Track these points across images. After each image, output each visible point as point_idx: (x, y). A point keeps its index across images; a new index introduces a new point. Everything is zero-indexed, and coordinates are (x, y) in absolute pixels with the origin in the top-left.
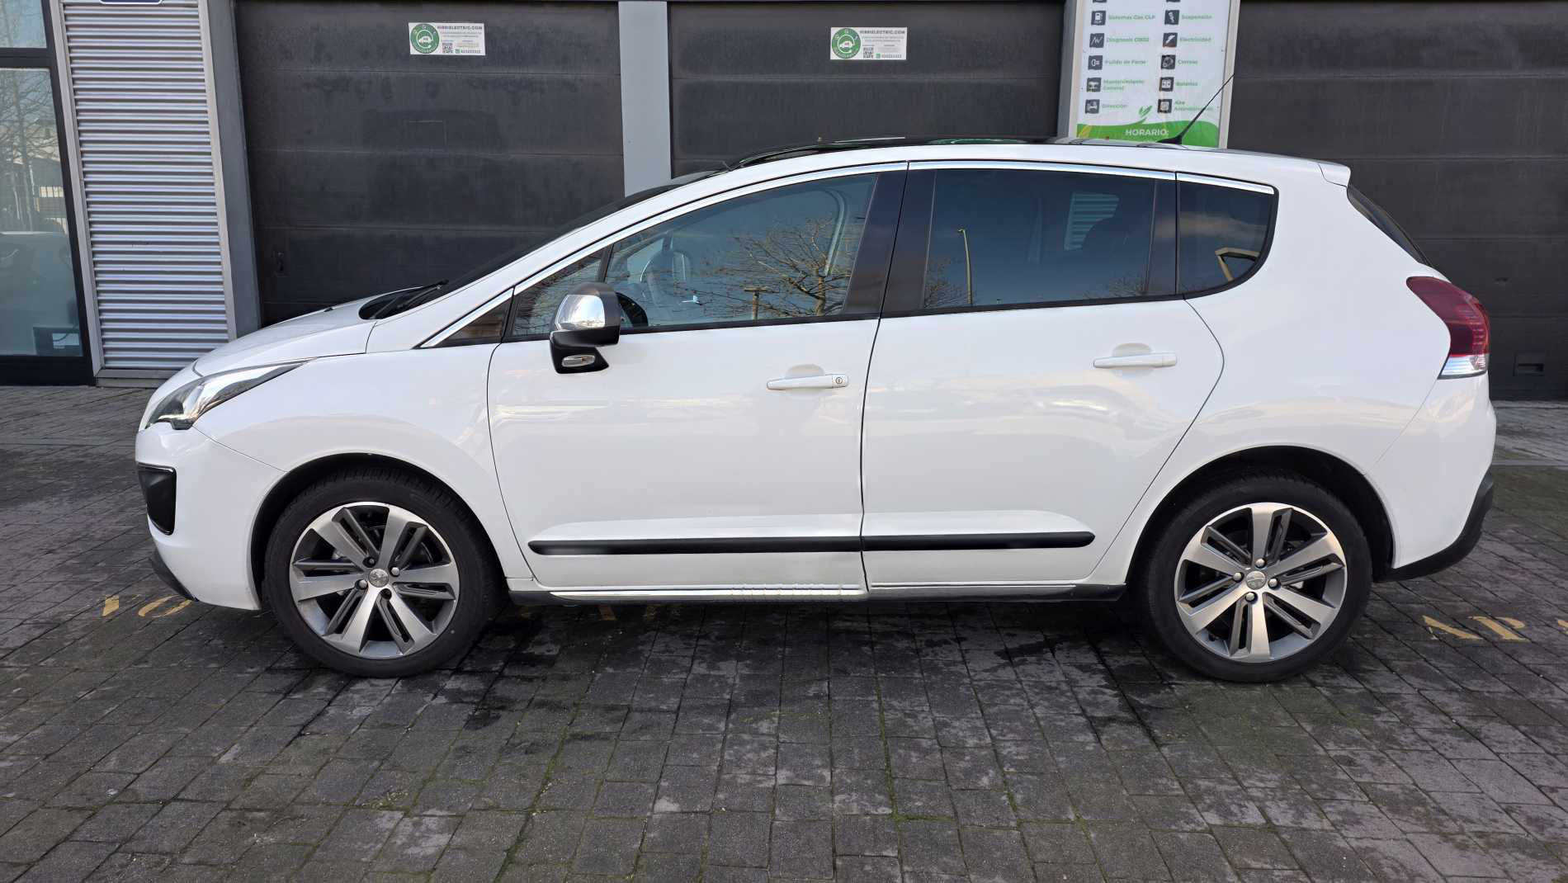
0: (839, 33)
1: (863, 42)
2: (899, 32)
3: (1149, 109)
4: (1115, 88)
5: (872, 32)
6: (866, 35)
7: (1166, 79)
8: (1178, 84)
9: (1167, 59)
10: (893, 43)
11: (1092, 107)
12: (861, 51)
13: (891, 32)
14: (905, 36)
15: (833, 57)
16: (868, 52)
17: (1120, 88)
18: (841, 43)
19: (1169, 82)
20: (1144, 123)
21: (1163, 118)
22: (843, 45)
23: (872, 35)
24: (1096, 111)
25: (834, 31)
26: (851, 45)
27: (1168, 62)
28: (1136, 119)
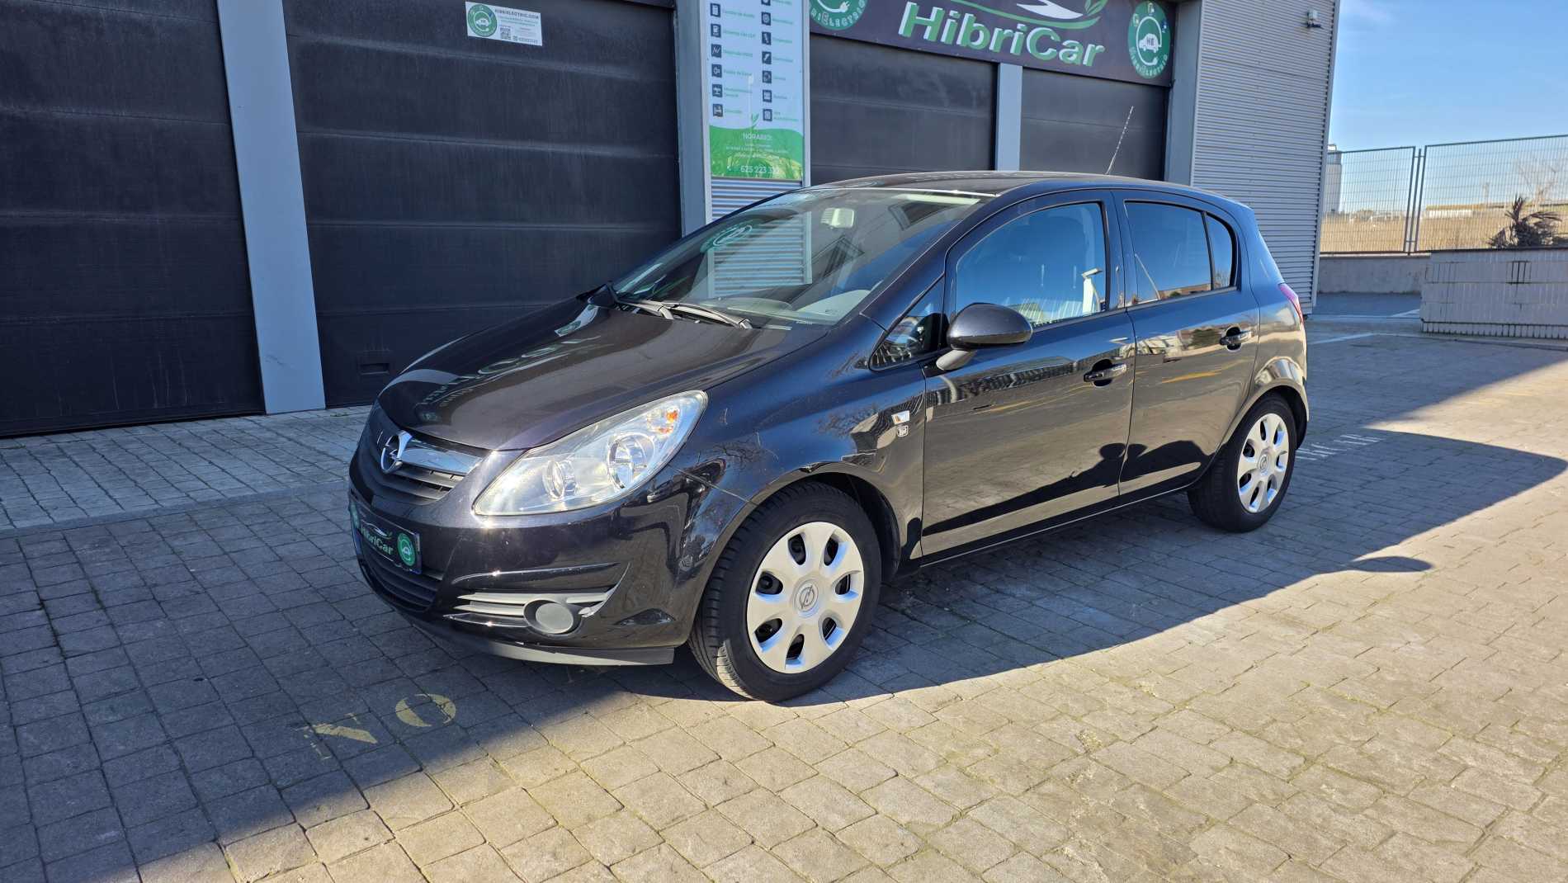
0: (475, 9)
1: (499, 22)
2: (533, 17)
3: (757, 116)
4: (732, 96)
5: (508, 12)
6: (502, 15)
7: (767, 91)
8: (775, 97)
9: (766, 74)
10: (529, 27)
11: (718, 111)
12: (498, 31)
13: (525, 15)
14: (539, 21)
15: (471, 33)
16: (505, 31)
17: (737, 96)
18: (477, 18)
19: (768, 94)
20: (755, 128)
21: (767, 126)
22: (479, 22)
23: (505, 15)
24: (720, 115)
25: (469, 6)
26: (487, 23)
27: (767, 77)
28: (750, 125)
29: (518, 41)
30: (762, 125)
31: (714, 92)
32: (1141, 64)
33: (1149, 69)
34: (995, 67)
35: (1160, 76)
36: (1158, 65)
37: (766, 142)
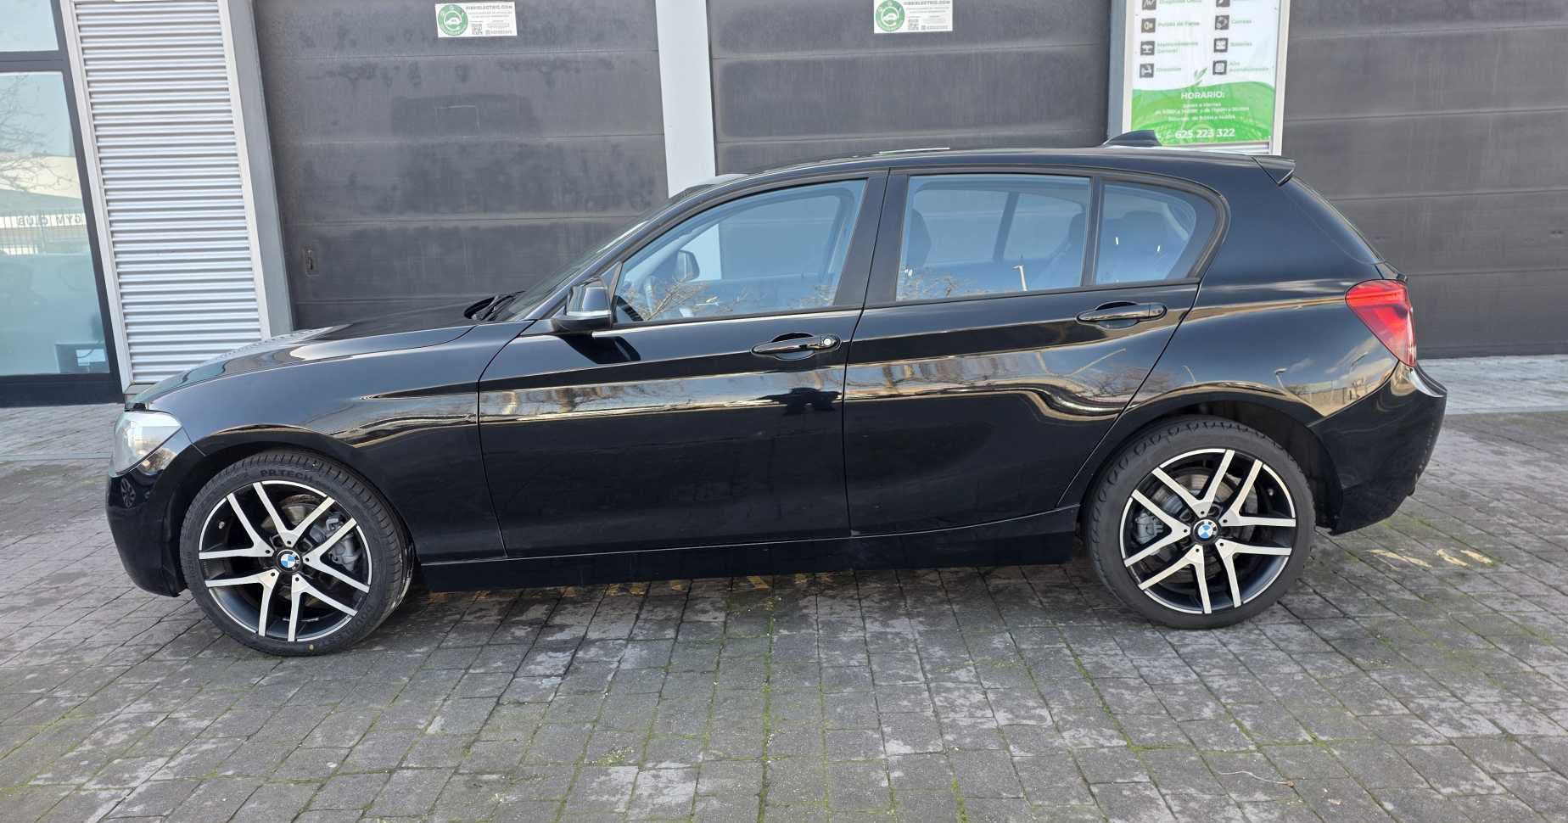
0: (883, 5)
1: (907, 14)
2: (944, 2)
3: (1204, 71)
4: (1169, 52)
5: (917, 3)
6: (911, 6)
7: (1221, 39)
8: (1234, 44)
9: (1221, 19)
10: (938, 14)
11: (1148, 71)
12: (906, 23)
13: (935, 2)
14: (951, 6)
15: (878, 30)
16: (913, 23)
17: (1174, 51)
18: (885, 15)
19: (1224, 43)
20: (1200, 85)
21: (1218, 80)
22: (887, 18)
23: (916, 6)
24: (1151, 75)
25: (877, 3)
26: (895, 17)
28: (1191, 82)
29: (927, 30)
30: (1210, 80)
31: (1142, 49)
37: (1216, 100)
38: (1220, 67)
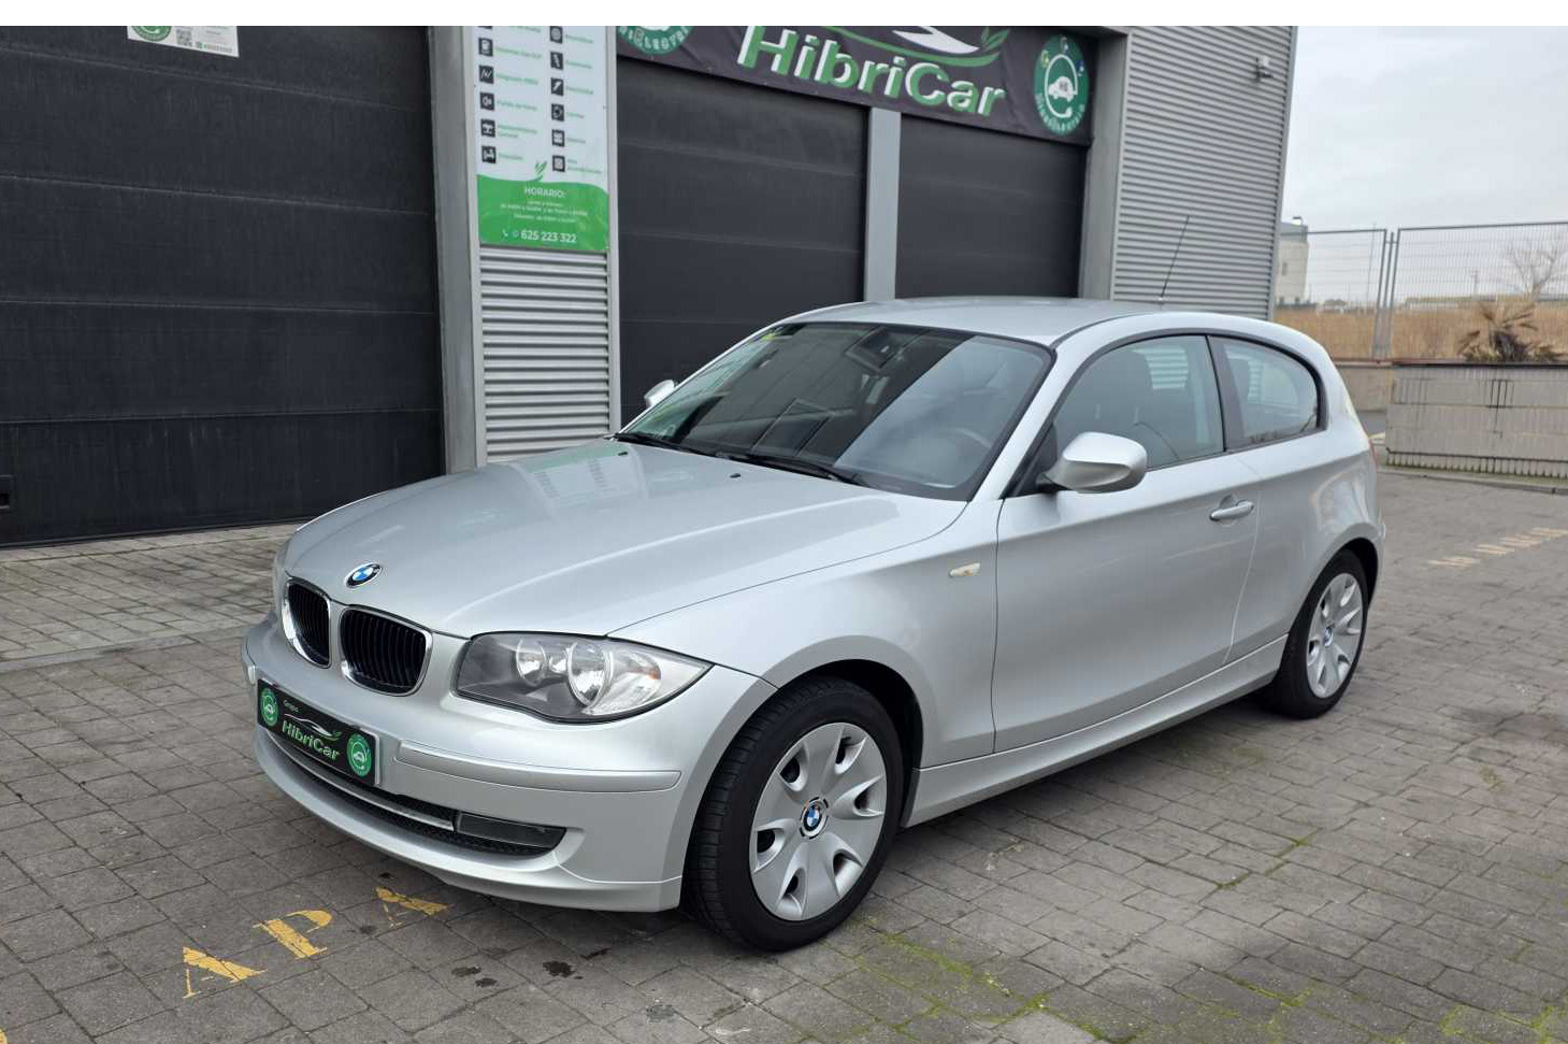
3: (545, 165)
4: (510, 136)
7: (558, 132)
8: (569, 139)
9: (557, 108)
10: (218, 30)
11: (490, 156)
12: (174, 33)
15: (133, 36)
16: (185, 36)
17: (516, 136)
19: (560, 135)
20: (541, 181)
21: (558, 177)
24: (492, 161)
27: (558, 113)
28: (533, 175)
29: (204, 50)
30: (549, 176)
31: (483, 130)
32: (1051, 116)
33: (1060, 122)
34: (865, 111)
35: (1074, 133)
36: (1072, 117)
37: (557, 200)
38: (559, 164)
